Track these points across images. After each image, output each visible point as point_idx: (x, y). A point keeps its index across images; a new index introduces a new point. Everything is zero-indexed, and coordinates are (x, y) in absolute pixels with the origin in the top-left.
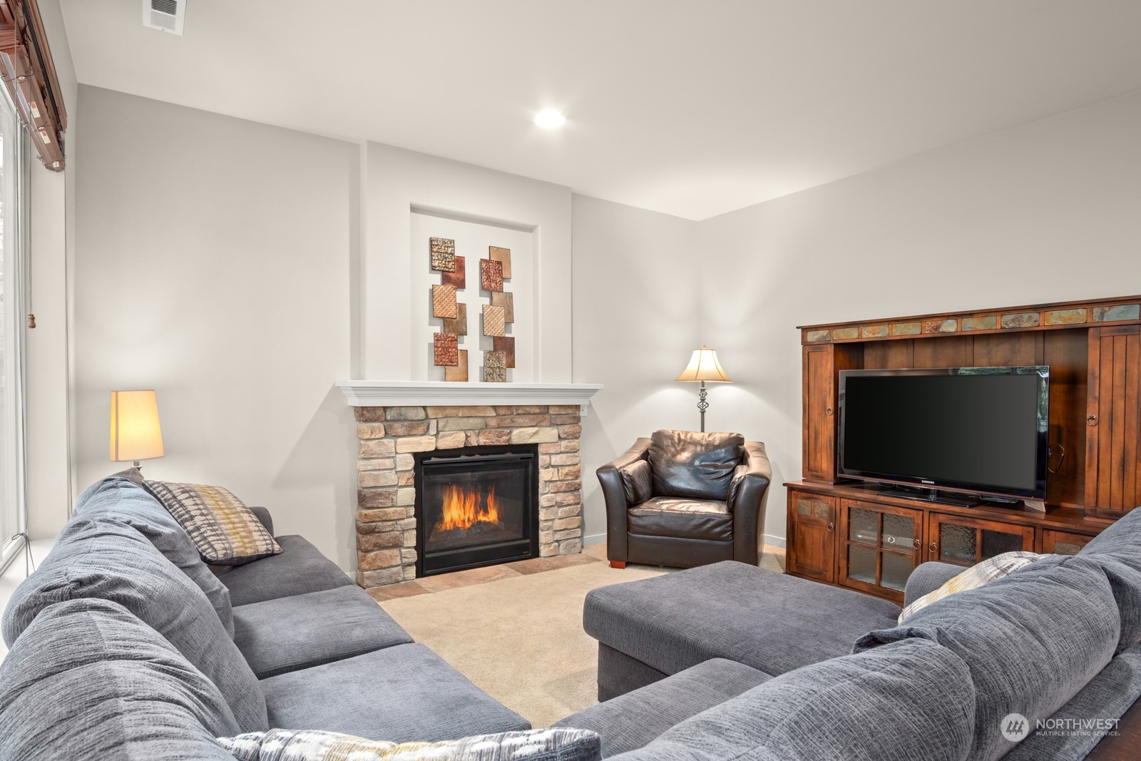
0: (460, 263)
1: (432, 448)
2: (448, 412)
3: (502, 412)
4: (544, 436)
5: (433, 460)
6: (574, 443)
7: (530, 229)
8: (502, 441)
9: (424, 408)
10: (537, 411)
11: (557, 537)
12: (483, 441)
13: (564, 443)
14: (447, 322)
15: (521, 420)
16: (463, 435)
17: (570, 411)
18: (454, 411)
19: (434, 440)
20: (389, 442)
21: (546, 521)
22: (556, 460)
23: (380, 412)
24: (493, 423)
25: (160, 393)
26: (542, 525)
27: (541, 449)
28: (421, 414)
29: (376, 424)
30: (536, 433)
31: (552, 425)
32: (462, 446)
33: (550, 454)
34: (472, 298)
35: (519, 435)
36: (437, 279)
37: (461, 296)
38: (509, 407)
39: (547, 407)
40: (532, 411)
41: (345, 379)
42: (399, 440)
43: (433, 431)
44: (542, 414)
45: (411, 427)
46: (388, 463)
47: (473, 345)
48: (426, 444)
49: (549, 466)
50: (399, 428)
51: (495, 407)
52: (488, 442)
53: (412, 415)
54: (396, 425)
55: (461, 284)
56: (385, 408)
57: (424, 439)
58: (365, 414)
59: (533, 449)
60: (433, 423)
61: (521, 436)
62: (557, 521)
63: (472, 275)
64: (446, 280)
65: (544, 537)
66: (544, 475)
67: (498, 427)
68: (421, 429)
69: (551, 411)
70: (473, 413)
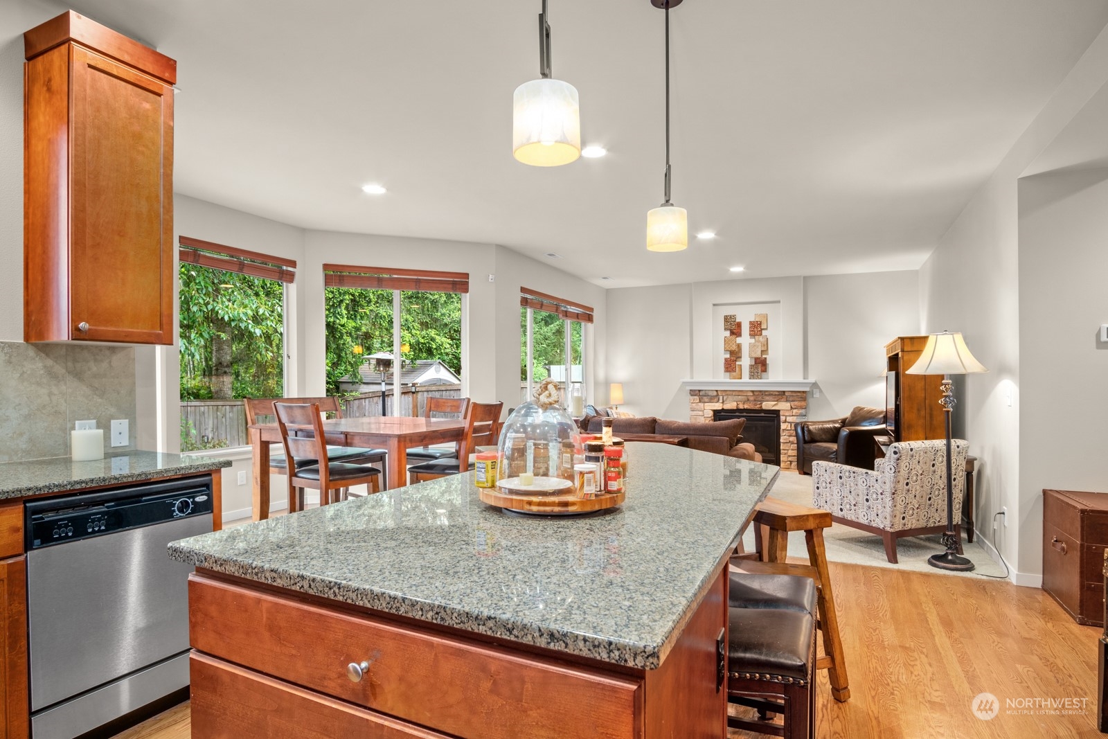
0: (739, 325)
1: (721, 408)
2: (728, 393)
3: (756, 393)
4: (783, 406)
5: (722, 414)
6: (803, 411)
7: (779, 302)
8: (757, 407)
9: (717, 391)
10: (777, 393)
11: (790, 459)
12: (746, 406)
13: (795, 411)
14: (732, 353)
15: (767, 398)
16: (735, 403)
17: (799, 394)
18: (731, 393)
19: (722, 404)
20: (701, 405)
21: (783, 450)
22: (789, 419)
23: (697, 392)
24: (752, 398)
25: (624, 385)
26: (782, 451)
27: (781, 413)
28: (715, 393)
29: (696, 397)
30: (775, 405)
31: (787, 401)
32: (735, 408)
33: (786, 416)
34: (745, 340)
35: (766, 405)
36: (728, 333)
37: (739, 340)
38: (760, 391)
39: (784, 392)
40: (774, 393)
41: (688, 379)
42: (706, 404)
43: (721, 401)
44: (781, 395)
45: (711, 399)
46: (701, 413)
47: (745, 362)
48: (718, 406)
49: (785, 422)
50: (706, 399)
51: (753, 391)
52: (749, 407)
53: (710, 393)
54: (704, 398)
55: (739, 335)
56: (699, 391)
57: (717, 404)
58: (693, 393)
59: (777, 412)
60: (721, 398)
61: (768, 405)
62: (790, 451)
63: (745, 329)
64: (732, 333)
65: (783, 458)
66: (783, 426)
67: (755, 401)
68: (716, 400)
69: (786, 394)
70: (740, 394)
